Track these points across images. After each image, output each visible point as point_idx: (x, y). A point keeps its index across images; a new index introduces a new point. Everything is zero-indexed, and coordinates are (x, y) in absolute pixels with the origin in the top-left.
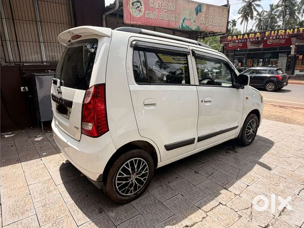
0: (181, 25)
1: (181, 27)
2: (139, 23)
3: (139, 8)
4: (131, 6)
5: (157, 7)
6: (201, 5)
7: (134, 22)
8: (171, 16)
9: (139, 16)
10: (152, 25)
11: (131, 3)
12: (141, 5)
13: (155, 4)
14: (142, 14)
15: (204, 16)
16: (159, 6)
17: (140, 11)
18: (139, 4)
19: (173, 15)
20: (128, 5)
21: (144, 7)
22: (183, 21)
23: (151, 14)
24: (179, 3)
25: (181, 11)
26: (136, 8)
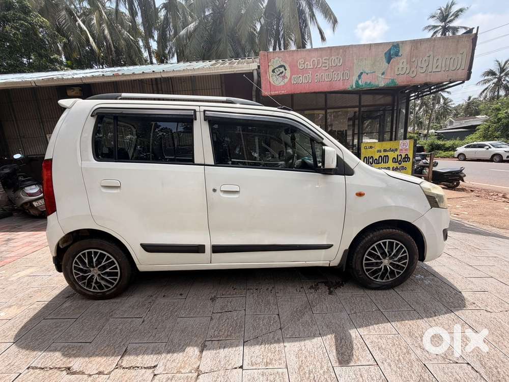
0: (356, 84)
1: (354, 87)
2: (283, 92)
3: (283, 74)
4: (271, 73)
5: (311, 67)
6: (398, 44)
7: (276, 92)
8: (335, 74)
9: (282, 84)
10: (302, 92)
11: (271, 70)
12: (286, 70)
13: (307, 64)
14: (286, 80)
15: (405, 60)
16: (314, 65)
17: (284, 77)
18: (282, 69)
19: (338, 72)
20: (266, 73)
21: (289, 71)
22: (359, 76)
23: (301, 78)
24: (351, 52)
25: (354, 63)
26: (279, 75)
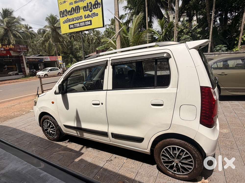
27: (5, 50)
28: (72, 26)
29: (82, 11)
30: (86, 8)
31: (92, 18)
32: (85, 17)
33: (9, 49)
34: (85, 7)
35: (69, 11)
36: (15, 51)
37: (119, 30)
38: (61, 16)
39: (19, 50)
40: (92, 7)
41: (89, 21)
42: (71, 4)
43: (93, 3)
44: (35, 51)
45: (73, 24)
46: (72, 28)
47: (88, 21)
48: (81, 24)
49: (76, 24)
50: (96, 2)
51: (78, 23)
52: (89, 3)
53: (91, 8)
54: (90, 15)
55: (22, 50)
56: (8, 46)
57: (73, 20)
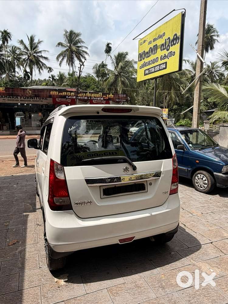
27: (104, 100)
28: (147, 72)
29: (159, 50)
30: (163, 47)
31: (168, 59)
32: (161, 59)
33: (108, 99)
34: (163, 45)
35: (147, 53)
36: (114, 102)
37: (200, 73)
38: (139, 60)
39: (118, 100)
40: (170, 44)
41: (165, 64)
42: (150, 43)
43: (172, 38)
44: (145, 101)
45: (149, 69)
46: (147, 74)
47: (163, 63)
48: (156, 69)
49: (151, 69)
50: (175, 36)
51: (153, 67)
52: (168, 40)
53: (169, 46)
54: (167, 55)
55: (120, 100)
56: (108, 95)
57: (149, 63)
